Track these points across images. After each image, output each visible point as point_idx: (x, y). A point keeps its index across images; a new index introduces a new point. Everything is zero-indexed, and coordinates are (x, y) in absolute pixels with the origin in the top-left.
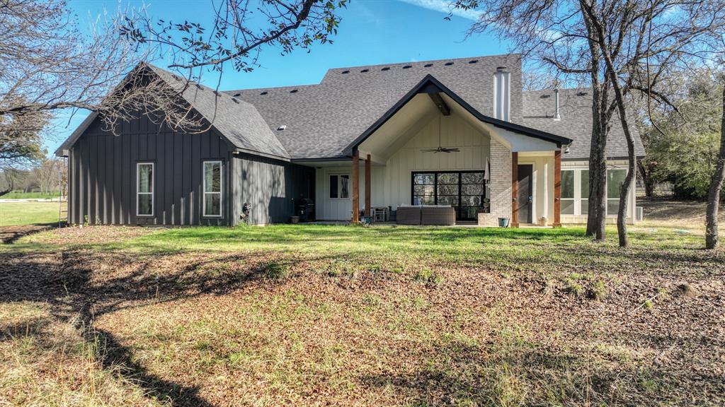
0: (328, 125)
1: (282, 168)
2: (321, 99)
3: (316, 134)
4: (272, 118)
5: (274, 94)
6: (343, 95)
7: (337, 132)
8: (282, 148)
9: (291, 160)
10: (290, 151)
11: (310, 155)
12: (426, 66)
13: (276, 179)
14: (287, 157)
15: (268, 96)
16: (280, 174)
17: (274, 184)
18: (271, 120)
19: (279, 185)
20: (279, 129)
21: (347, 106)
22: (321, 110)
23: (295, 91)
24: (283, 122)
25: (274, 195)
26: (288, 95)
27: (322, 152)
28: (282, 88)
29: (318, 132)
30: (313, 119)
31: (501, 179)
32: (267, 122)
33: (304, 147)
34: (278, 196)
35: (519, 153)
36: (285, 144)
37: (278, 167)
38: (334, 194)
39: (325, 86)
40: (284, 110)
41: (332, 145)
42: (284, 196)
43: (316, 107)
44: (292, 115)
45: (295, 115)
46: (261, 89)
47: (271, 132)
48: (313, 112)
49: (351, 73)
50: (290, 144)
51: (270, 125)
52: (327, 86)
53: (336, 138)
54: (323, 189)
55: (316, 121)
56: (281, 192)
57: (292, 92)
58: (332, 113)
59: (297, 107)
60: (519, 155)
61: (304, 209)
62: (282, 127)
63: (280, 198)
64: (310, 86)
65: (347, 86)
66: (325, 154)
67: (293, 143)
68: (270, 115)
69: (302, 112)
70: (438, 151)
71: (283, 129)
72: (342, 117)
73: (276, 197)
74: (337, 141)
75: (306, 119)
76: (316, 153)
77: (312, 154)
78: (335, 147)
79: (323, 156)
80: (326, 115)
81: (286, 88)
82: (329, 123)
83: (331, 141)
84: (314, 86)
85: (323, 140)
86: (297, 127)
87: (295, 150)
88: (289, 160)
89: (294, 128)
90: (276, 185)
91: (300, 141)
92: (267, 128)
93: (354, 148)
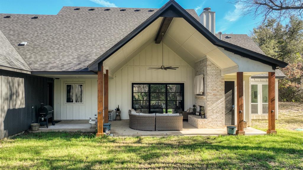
0: (66, 44)
1: (21, 80)
2: (59, 25)
3: (56, 51)
4: (13, 35)
5: (16, 19)
6: (77, 23)
7: (76, 50)
8: (23, 61)
9: (32, 72)
10: (30, 64)
11: (51, 69)
12: (135, 11)
13: (14, 91)
14: (27, 69)
15: (11, 19)
16: (19, 85)
17: (11, 96)
18: (12, 37)
19: (18, 96)
20: (20, 45)
21: (82, 31)
22: (59, 32)
23: (35, 18)
24: (24, 39)
25: (11, 108)
26: (30, 20)
27: (63, 66)
28: (24, 15)
29: (58, 49)
30: (53, 39)
31: (215, 92)
32: (8, 38)
33: (44, 61)
34: (17, 107)
35: (244, 73)
36: (26, 58)
37: (16, 79)
38: (69, 100)
39: (61, 16)
40: (25, 30)
41: (72, 61)
42: (24, 106)
43: (55, 30)
44: (33, 35)
45: (36, 35)
46: (5, 14)
47: (12, 46)
48: (52, 34)
49: (81, 10)
50: (30, 57)
51: (11, 41)
52: (63, 16)
53: (75, 55)
54: (60, 96)
55: (55, 40)
56: (20, 103)
57: (32, 18)
58: (69, 35)
59: (38, 29)
60: (244, 75)
61: (45, 116)
62: (23, 43)
63: (19, 109)
64: (48, 16)
65: (80, 18)
66: (66, 68)
67: (33, 57)
68: (12, 33)
69: (42, 33)
70: (161, 68)
71: (24, 45)
72: (78, 39)
73: (14, 110)
74: (76, 57)
75: (46, 38)
76: (57, 67)
77: (54, 67)
78: (75, 62)
79: (64, 70)
80: (63, 36)
81: (28, 15)
82: (67, 42)
83: (71, 57)
84: (52, 16)
85: (63, 56)
86: (38, 44)
87: (35, 63)
88: (29, 73)
89: (35, 45)
90: (15, 97)
91: (41, 55)
92: (8, 42)
93: (100, 63)
